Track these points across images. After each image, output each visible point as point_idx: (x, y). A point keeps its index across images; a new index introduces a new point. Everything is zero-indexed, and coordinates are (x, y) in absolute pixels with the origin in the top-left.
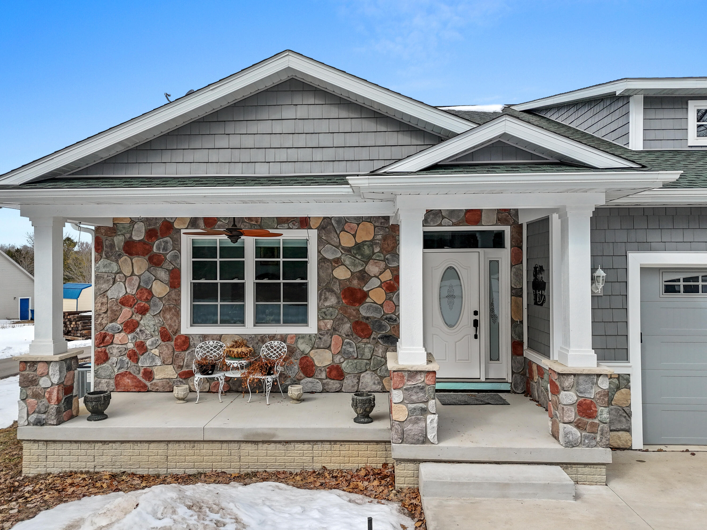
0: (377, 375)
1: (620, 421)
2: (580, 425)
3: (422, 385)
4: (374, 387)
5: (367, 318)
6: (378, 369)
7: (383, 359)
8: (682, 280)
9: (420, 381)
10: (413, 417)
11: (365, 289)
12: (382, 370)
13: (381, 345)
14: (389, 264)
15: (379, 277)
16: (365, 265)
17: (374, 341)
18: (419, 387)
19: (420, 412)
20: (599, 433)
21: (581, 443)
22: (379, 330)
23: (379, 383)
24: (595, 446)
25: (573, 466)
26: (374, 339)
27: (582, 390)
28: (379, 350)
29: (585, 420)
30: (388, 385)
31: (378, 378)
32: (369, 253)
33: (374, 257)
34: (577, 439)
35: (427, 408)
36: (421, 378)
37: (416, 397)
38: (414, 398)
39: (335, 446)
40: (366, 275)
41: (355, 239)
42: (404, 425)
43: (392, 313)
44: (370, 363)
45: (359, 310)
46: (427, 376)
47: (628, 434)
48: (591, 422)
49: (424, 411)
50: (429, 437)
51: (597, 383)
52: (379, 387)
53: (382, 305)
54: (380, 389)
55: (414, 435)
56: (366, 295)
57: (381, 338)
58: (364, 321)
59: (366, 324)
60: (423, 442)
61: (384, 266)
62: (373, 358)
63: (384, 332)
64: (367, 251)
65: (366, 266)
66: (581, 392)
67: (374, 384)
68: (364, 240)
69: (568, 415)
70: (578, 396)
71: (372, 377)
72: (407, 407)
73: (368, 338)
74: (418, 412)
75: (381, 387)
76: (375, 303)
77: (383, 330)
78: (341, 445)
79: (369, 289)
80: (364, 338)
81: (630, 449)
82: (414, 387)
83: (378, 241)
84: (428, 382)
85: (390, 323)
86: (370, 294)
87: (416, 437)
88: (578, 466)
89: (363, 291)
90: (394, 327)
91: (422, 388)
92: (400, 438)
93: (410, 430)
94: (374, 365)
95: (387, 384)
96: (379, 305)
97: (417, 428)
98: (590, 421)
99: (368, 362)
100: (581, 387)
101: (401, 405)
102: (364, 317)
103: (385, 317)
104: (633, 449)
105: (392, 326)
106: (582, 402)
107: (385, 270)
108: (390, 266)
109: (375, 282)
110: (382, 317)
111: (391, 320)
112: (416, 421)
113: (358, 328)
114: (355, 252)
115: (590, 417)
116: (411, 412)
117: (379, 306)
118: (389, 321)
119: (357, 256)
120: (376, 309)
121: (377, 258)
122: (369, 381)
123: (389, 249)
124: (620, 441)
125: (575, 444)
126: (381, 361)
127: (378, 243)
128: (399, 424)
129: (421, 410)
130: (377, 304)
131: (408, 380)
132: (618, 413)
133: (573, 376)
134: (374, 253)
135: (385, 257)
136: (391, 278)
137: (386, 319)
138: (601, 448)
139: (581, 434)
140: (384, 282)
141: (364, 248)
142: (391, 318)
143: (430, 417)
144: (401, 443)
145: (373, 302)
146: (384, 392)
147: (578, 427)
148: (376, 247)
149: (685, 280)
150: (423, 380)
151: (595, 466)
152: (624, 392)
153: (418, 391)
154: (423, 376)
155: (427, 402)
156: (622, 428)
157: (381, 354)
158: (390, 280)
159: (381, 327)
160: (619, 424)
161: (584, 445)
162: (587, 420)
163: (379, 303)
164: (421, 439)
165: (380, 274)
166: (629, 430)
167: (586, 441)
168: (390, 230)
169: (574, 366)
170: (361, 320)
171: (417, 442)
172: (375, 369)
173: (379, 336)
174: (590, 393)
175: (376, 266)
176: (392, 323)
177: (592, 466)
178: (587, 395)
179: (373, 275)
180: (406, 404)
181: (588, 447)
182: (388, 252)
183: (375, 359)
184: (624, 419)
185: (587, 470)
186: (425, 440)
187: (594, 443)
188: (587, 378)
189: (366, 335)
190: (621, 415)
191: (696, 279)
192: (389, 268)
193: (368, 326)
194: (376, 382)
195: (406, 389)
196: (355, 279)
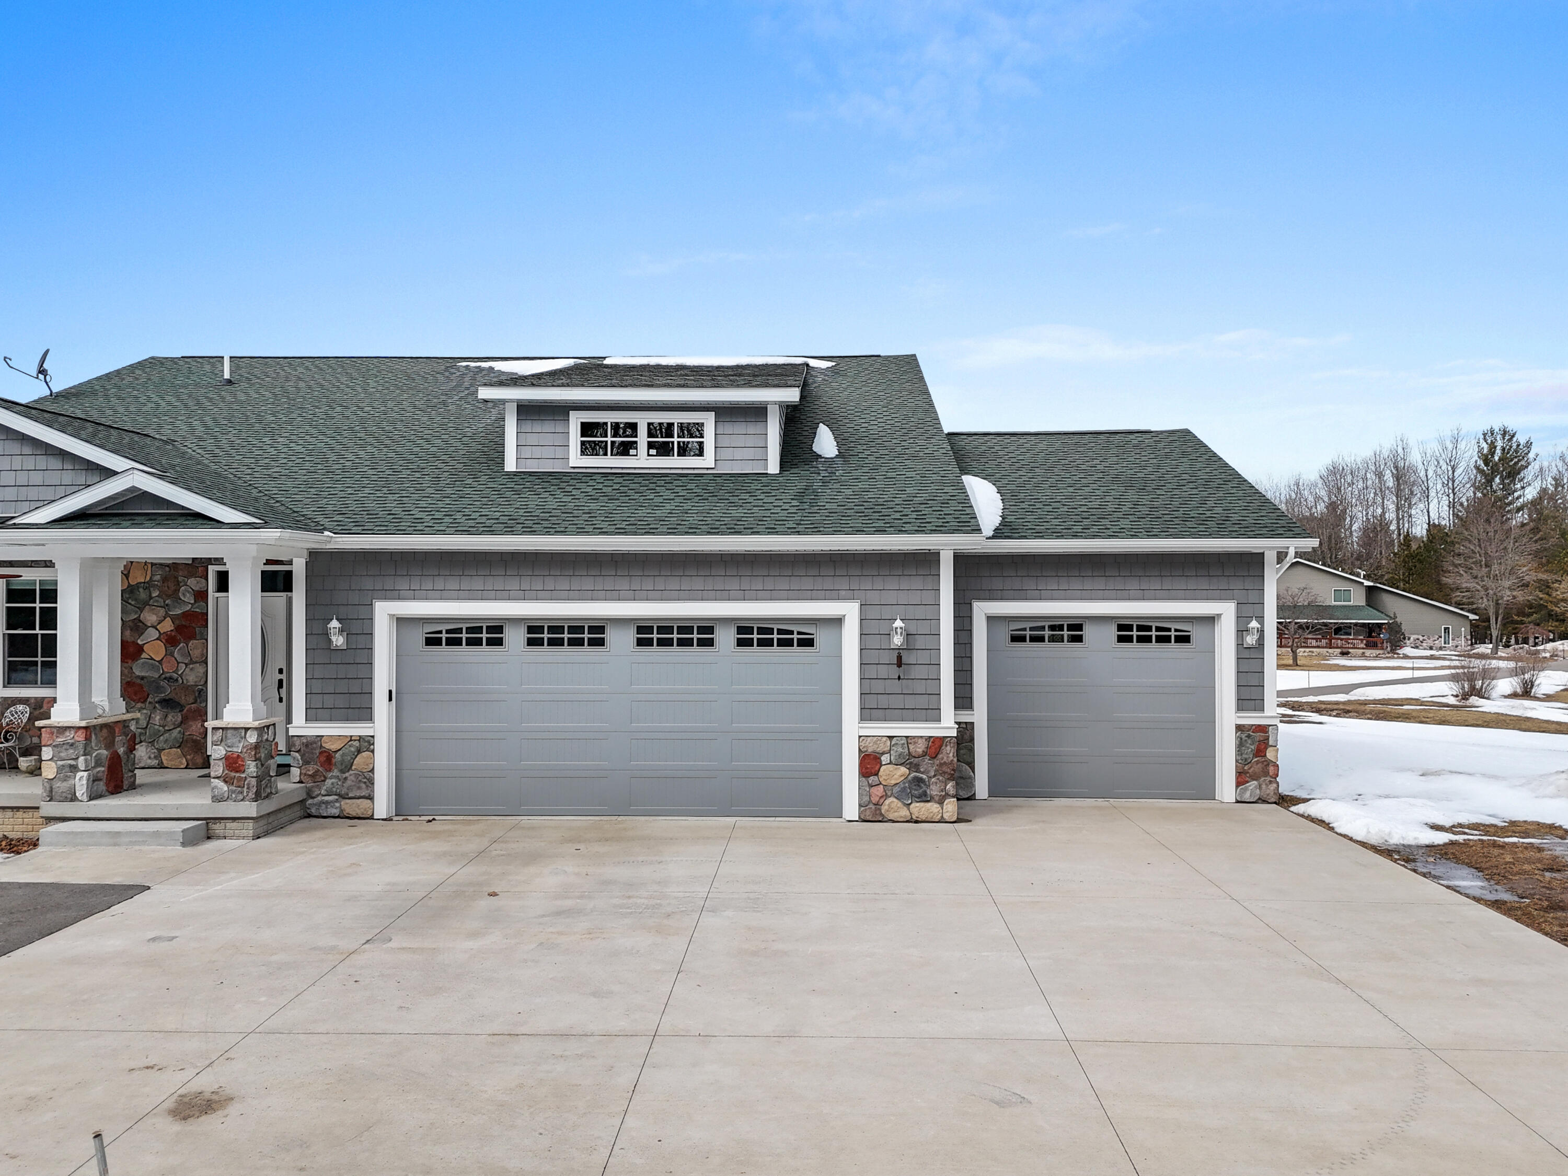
0: (154, 747)
1: (359, 788)
2: (227, 780)
3: (72, 741)
4: (149, 761)
5: (142, 678)
6: (154, 740)
7: (161, 728)
8: (444, 632)
9: (69, 738)
10: (62, 775)
11: (140, 642)
12: (159, 742)
13: (158, 711)
14: (170, 611)
15: (158, 627)
16: (139, 613)
17: (151, 707)
18: (68, 743)
19: (69, 769)
20: (246, 787)
21: (228, 797)
22: (156, 693)
23: (155, 757)
24: (242, 800)
25: (222, 821)
26: (150, 703)
27: (230, 744)
28: (156, 717)
29: (233, 774)
30: (166, 760)
31: (156, 751)
32: (145, 597)
33: (151, 602)
34: (224, 793)
35: (77, 765)
36: (69, 735)
37: (65, 754)
38: (62, 755)
39: (18, 813)
40: (141, 624)
41: (128, 580)
42: (54, 782)
43: (173, 672)
44: (146, 733)
45: (131, 668)
46: (76, 732)
47: (369, 801)
48: (238, 777)
49: (74, 769)
50: (77, 794)
51: (245, 737)
52: (155, 761)
53: (160, 662)
54: (156, 764)
55: (62, 792)
56: (140, 649)
57: (158, 702)
58: (139, 681)
59: (141, 686)
60: (72, 800)
61: (165, 613)
62: (149, 727)
63: (163, 695)
64: (143, 595)
65: (141, 612)
66: (229, 747)
67: (150, 758)
68: (139, 581)
69: (215, 769)
70: (226, 751)
71: (147, 749)
72: (56, 764)
73: (142, 702)
74: (67, 769)
75: (157, 761)
76: (152, 659)
77: (161, 693)
78: (24, 812)
79: (145, 642)
80: (138, 703)
81: (371, 818)
82: (64, 744)
83: (156, 583)
84: (76, 738)
85: (170, 684)
86: (145, 648)
87: (64, 795)
88: (226, 821)
89: (138, 644)
90: (175, 689)
91: (72, 745)
92: (48, 796)
93: (58, 787)
94: (150, 735)
95: (166, 757)
96: (157, 661)
97: (66, 785)
98: (237, 775)
99: (142, 731)
100: (229, 741)
101: (50, 762)
102: (139, 676)
103: (163, 676)
104: (375, 818)
105: (173, 688)
106: (229, 756)
107: (165, 618)
108: (171, 613)
109: (152, 634)
110: (159, 677)
111: (172, 680)
112: (66, 779)
113: (129, 690)
114: (127, 596)
115: (237, 772)
116: (60, 769)
117: (157, 664)
118: (168, 681)
119: (130, 601)
120: (153, 667)
121: (155, 604)
122: (143, 755)
123: (170, 592)
124: (359, 809)
125: (222, 798)
126: (159, 731)
127: (157, 585)
128: (47, 782)
129: (70, 768)
130: (155, 660)
131: (57, 737)
132: (358, 778)
133: (221, 730)
134: (151, 598)
135: (164, 602)
136: (173, 628)
137: (165, 678)
138: (248, 803)
139: (228, 788)
140: (164, 633)
141: (139, 592)
142: (171, 678)
143: (79, 774)
144: (49, 801)
145: (149, 657)
146: (161, 768)
147: (225, 782)
148: (154, 590)
149: (448, 632)
150: (72, 736)
151: (243, 821)
152: (365, 756)
153: (68, 747)
154: (72, 732)
155: (77, 758)
156: (362, 795)
157: (158, 721)
158: (172, 631)
159: (159, 689)
160: (358, 791)
161: (231, 799)
162: (234, 774)
163: (157, 659)
164: (70, 796)
165: (159, 623)
166: (370, 798)
167: (234, 796)
168: (172, 569)
169: (229, 720)
170: (135, 680)
171: (65, 800)
172: (152, 740)
173: (156, 700)
174: (238, 747)
175: (153, 614)
176: (172, 684)
177: (240, 821)
178: (235, 750)
179: (150, 625)
180: (55, 762)
181: (235, 801)
182: (169, 596)
183: (152, 728)
184: (363, 786)
185: (234, 825)
186: (73, 798)
187: (241, 797)
188: (235, 732)
189: (140, 698)
190: (360, 781)
191: (459, 631)
192: (170, 616)
193: (142, 688)
194: (152, 756)
195: (54, 746)
196: (127, 630)
